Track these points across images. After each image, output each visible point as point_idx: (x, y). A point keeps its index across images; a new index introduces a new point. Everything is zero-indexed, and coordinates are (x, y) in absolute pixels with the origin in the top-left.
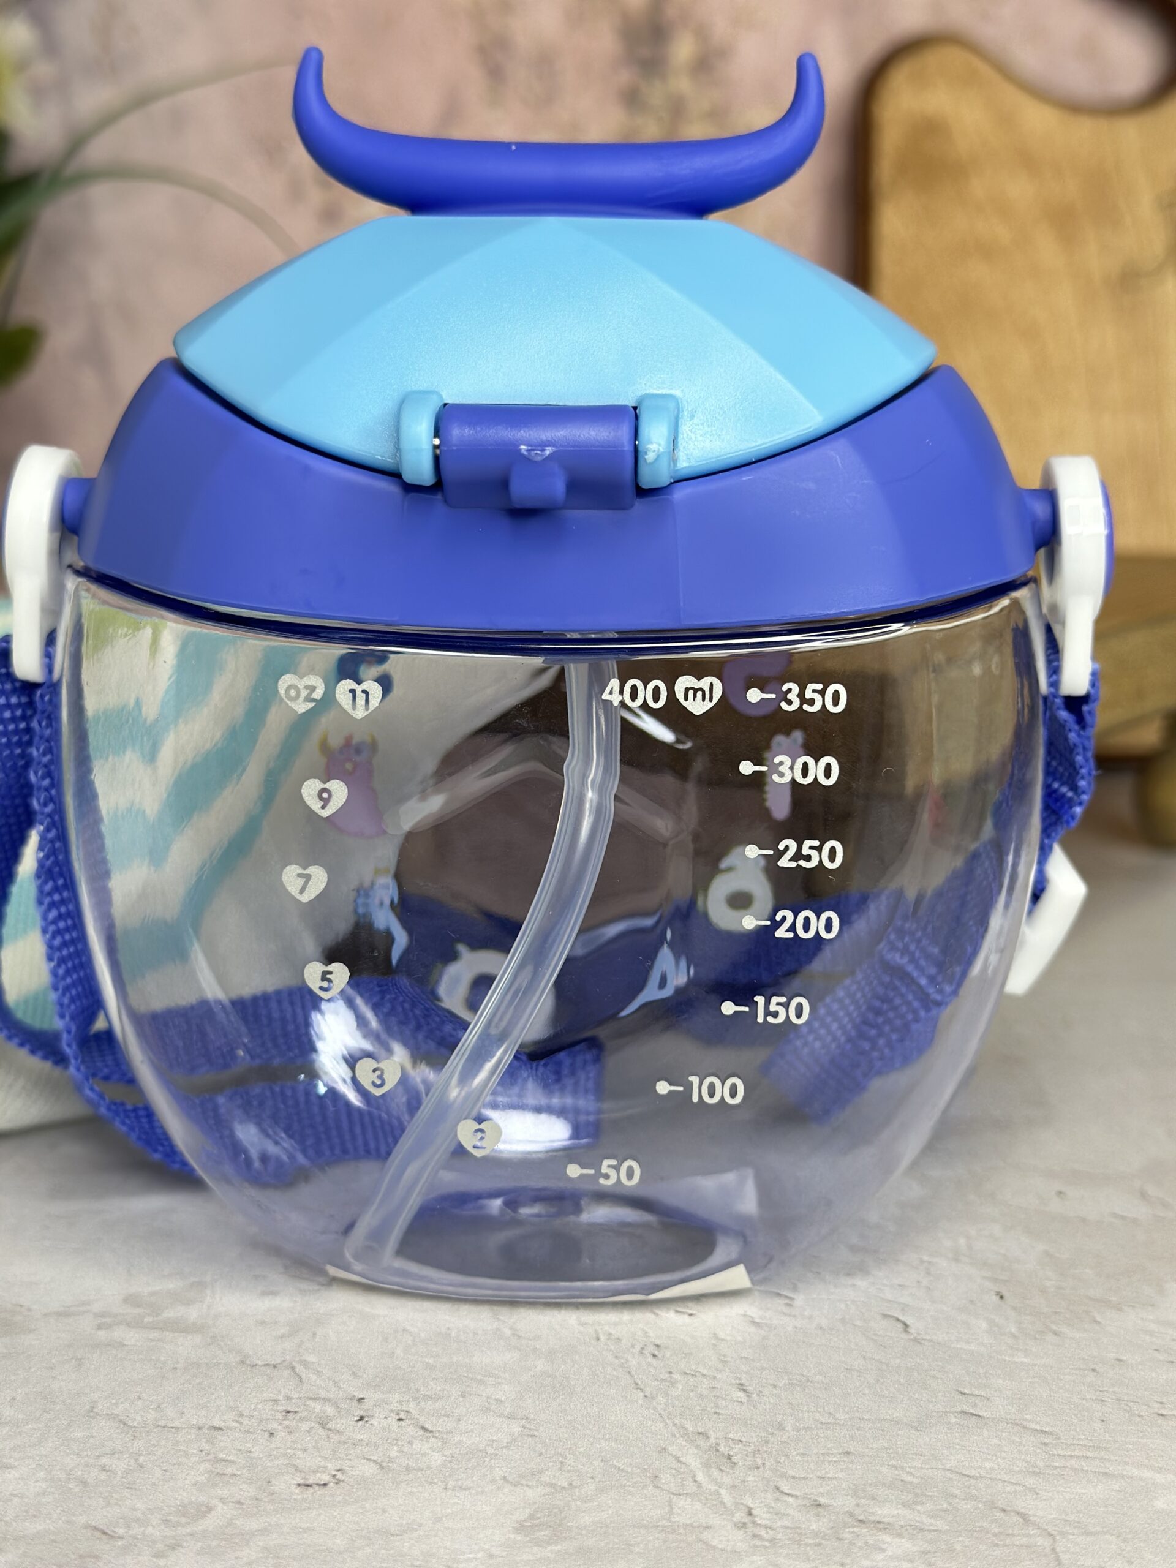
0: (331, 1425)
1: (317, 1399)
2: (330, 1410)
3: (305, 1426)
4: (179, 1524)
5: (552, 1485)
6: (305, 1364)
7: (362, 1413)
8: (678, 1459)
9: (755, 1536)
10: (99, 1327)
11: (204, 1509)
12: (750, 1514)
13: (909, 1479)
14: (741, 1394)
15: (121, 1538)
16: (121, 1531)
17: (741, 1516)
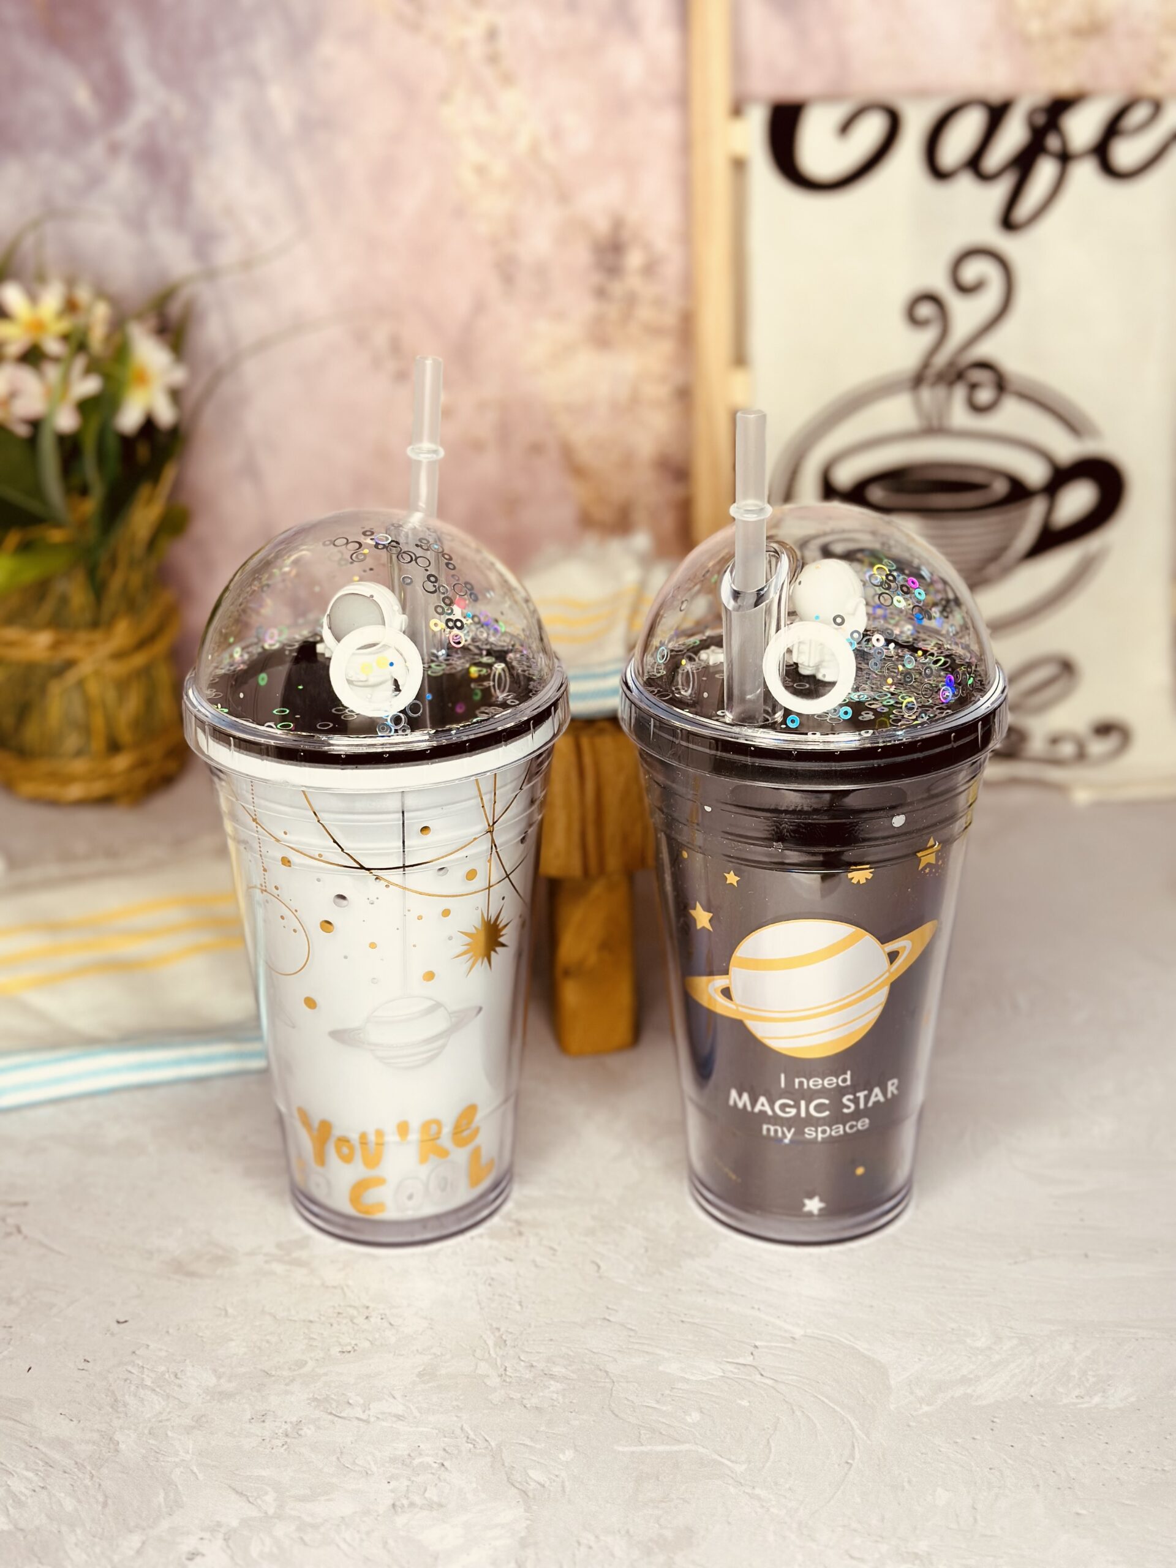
0: (355, 1321)
1: (350, 1306)
2: (355, 1313)
3: (345, 1321)
4: (294, 1370)
5: (435, 1354)
6: (348, 1286)
7: (367, 1315)
8: (485, 1342)
9: (504, 1381)
10: (266, 1262)
11: (304, 1362)
12: (505, 1370)
13: (571, 1354)
14: (518, 1308)
15: (273, 1376)
16: (273, 1373)
17: (502, 1371)
